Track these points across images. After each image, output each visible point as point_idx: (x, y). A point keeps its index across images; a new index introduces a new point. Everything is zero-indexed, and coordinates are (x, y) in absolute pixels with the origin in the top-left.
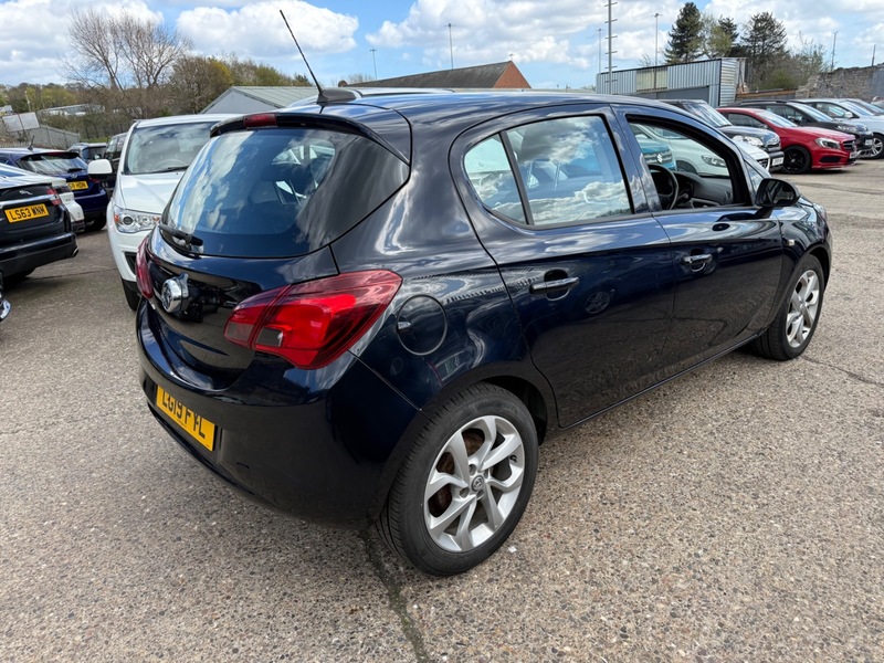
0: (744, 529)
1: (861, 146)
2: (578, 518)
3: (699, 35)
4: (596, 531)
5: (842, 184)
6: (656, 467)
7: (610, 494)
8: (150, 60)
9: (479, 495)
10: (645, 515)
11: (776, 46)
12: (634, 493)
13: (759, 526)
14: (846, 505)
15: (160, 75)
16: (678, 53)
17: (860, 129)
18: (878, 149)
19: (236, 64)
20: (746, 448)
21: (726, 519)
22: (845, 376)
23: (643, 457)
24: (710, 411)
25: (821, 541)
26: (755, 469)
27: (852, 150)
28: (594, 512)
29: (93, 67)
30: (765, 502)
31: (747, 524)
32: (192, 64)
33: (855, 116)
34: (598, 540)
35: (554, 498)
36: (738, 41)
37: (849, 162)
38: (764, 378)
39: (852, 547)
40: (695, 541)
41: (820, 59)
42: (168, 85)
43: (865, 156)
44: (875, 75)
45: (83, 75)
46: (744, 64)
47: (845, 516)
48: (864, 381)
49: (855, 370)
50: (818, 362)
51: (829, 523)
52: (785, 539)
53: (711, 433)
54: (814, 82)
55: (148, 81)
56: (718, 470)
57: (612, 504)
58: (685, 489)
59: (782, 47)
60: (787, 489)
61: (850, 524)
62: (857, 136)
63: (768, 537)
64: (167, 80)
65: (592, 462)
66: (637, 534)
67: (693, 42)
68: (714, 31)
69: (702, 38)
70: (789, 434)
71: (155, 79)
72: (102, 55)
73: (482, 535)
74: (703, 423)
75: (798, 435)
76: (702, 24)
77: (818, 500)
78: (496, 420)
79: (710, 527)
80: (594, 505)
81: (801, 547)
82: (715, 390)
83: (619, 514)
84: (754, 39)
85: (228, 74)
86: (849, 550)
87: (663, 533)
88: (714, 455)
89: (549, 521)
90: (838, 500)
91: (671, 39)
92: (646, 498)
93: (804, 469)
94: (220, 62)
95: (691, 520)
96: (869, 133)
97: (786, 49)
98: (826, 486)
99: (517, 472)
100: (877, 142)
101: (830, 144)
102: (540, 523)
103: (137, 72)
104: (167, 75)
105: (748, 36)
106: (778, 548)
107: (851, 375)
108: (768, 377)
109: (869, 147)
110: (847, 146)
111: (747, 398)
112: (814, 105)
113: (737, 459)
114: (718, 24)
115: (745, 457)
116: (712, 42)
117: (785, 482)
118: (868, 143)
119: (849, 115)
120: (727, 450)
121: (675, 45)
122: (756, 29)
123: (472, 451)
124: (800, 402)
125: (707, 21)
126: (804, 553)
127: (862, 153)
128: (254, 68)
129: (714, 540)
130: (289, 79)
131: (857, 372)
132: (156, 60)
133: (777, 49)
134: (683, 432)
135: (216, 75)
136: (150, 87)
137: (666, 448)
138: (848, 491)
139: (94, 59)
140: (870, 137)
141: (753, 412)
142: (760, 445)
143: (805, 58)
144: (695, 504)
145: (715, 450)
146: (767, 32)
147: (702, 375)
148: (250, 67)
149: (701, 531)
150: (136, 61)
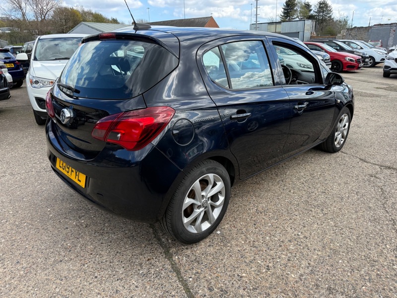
0: (318, 224)
1: (364, 61)
2: (247, 219)
3: (295, 9)
4: (255, 224)
5: (355, 78)
6: (279, 198)
7: (260, 209)
8: (42, 8)
9: (205, 209)
10: (275, 218)
11: (328, 15)
12: (270, 208)
13: (324, 223)
14: (360, 214)
15: (47, 15)
16: (286, 17)
17: (364, 54)
18: (371, 63)
19: (83, 11)
20: (318, 190)
21: (310, 220)
22: (358, 160)
23: (274, 193)
24: (302, 174)
25: (349, 229)
26: (322, 198)
27: (360, 63)
28: (253, 216)
29: (14, 10)
30: (326, 212)
31: (319, 222)
32: (62, 11)
33: (362, 48)
34: (256, 228)
35: (236, 210)
36: (312, 12)
37: (359, 68)
38: (324, 160)
39: (363, 231)
40: (297, 229)
41: (347, 22)
42: (50, 20)
43: (365, 66)
44: (370, 31)
45: (9, 13)
46: (314, 23)
47: (360, 219)
48: (366, 162)
49: (363, 157)
50: (347, 154)
51: (353, 221)
52: (335, 228)
53: (303, 183)
54: (344, 32)
55: (41, 17)
56: (306, 199)
57: (261, 213)
58: (292, 207)
59: (331, 16)
60: (335, 207)
61: (361, 222)
62: (362, 57)
63: (328, 227)
64: (50, 18)
65: (252, 195)
66: (272, 226)
67: (293, 12)
68: (302, 8)
69: (296, 10)
70: (336, 184)
71: (45, 17)
72: (19, 4)
73: (206, 226)
74: (299, 179)
75: (339, 184)
76: (297, 4)
77: (348, 212)
78: (214, 176)
79: (303, 223)
80: (253, 214)
81: (341, 231)
82: (304, 165)
83: (264, 217)
84: (319, 12)
85: (80, 16)
86: (361, 233)
87: (283, 226)
88: (304, 193)
89: (234, 220)
90: (356, 212)
91: (283, 10)
92: (276, 211)
93: (342, 199)
94: (76, 10)
95: (295, 220)
96: (367, 56)
97: (332, 17)
98: (351, 206)
99: (222, 198)
100: (370, 60)
101: (351, 60)
102: (230, 221)
103: (36, 13)
104: (50, 15)
105: (316, 11)
106: (332, 232)
107: (361, 159)
108: (326, 160)
109: (367, 62)
110: (358, 61)
111: (318, 169)
112: (344, 42)
113: (314, 194)
114: (304, 4)
115: (317, 194)
116: (301, 12)
117: (334, 204)
118: (367, 60)
119: (359, 47)
120: (310, 190)
121: (284, 13)
122: (320, 7)
123: (203, 189)
124: (340, 171)
125: (299, 3)
126: (343, 234)
127: (364, 65)
128: (92, 14)
129: (305, 229)
130: (109, 20)
131: (363, 158)
132: (45, 8)
133: (329, 17)
134: (291, 183)
135: (74, 16)
136: (42, 21)
137: (283, 189)
138: (360, 208)
139: (15, 6)
140: (367, 58)
141: (320, 175)
142: (324, 189)
143: (340, 22)
144: (296, 213)
145: (305, 191)
146: (325, 9)
147: (298, 159)
148: (90, 14)
149: (300, 225)
150: (35, 8)
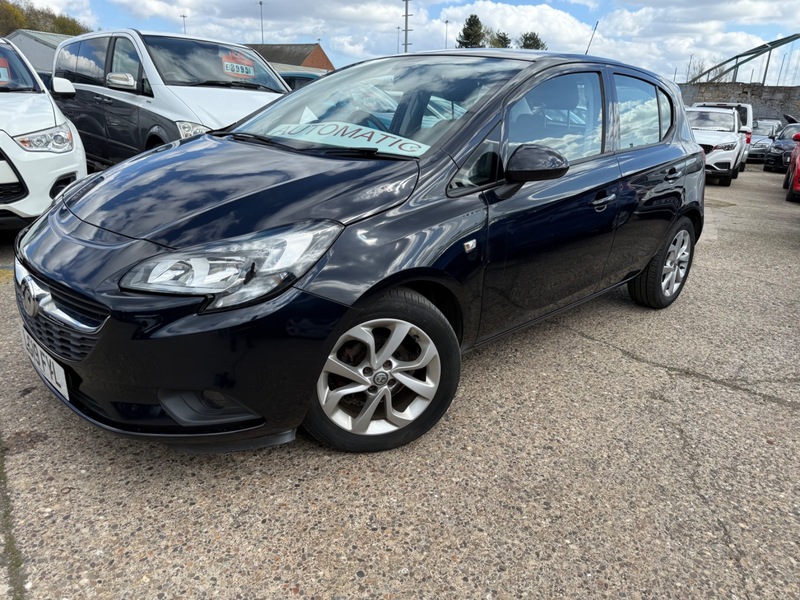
0: (538, 554)
2: (339, 555)
4: (361, 574)
6: (437, 471)
7: (381, 515)
10: (423, 543)
12: (410, 510)
13: (554, 550)
14: (642, 511)
20: (533, 440)
21: (517, 542)
22: (620, 354)
23: (423, 457)
24: (493, 395)
25: (622, 566)
26: (544, 466)
28: (359, 544)
30: (558, 513)
31: (540, 547)
34: (362, 589)
35: (310, 525)
38: (545, 356)
39: (655, 571)
40: (482, 579)
47: (642, 528)
48: (636, 359)
49: (628, 348)
50: (593, 339)
51: (628, 538)
52: (584, 566)
53: (497, 422)
56: (505, 471)
57: (384, 529)
58: (470, 500)
60: (580, 493)
61: (648, 539)
63: (565, 565)
65: (364, 467)
66: (412, 574)
68: (492, 43)
70: (575, 421)
74: (488, 410)
75: (584, 422)
76: (483, 35)
77: (613, 507)
79: (499, 557)
80: (361, 533)
81: (602, 577)
82: (498, 369)
83: (391, 543)
85: (21, 19)
86: (653, 577)
87: (443, 570)
88: (500, 452)
89: (300, 564)
90: (632, 505)
92: (425, 517)
93: (593, 465)
94: (13, 6)
95: (477, 546)
98: (618, 487)
102: (288, 568)
106: (578, 581)
107: (626, 353)
111: (530, 379)
113: (524, 455)
114: (496, 37)
115: (533, 452)
117: (577, 485)
120: (514, 443)
124: (581, 383)
125: (488, 33)
126: (606, 585)
128: (53, 17)
129: (505, 576)
131: (630, 349)
134: (467, 422)
135: (7, 17)
137: (448, 443)
138: (641, 492)
141: (538, 396)
142: (548, 437)
144: (480, 521)
145: (501, 444)
147: (485, 353)
149: (489, 562)
